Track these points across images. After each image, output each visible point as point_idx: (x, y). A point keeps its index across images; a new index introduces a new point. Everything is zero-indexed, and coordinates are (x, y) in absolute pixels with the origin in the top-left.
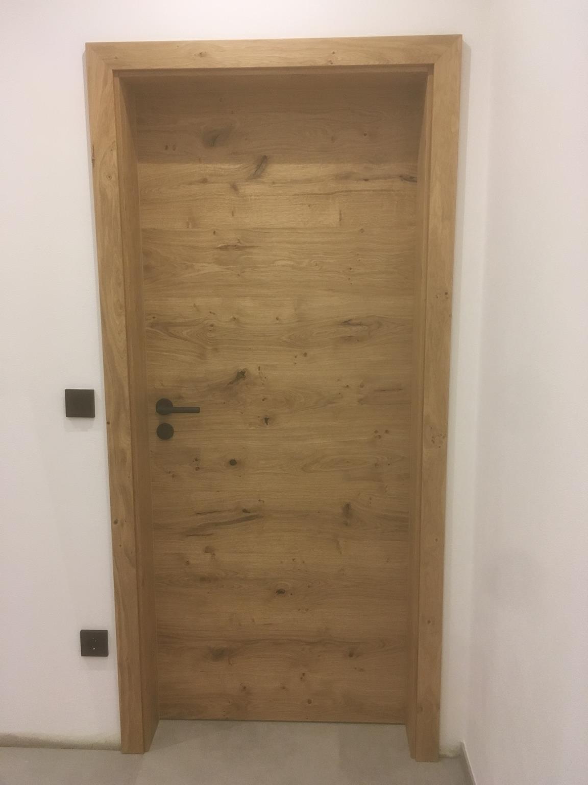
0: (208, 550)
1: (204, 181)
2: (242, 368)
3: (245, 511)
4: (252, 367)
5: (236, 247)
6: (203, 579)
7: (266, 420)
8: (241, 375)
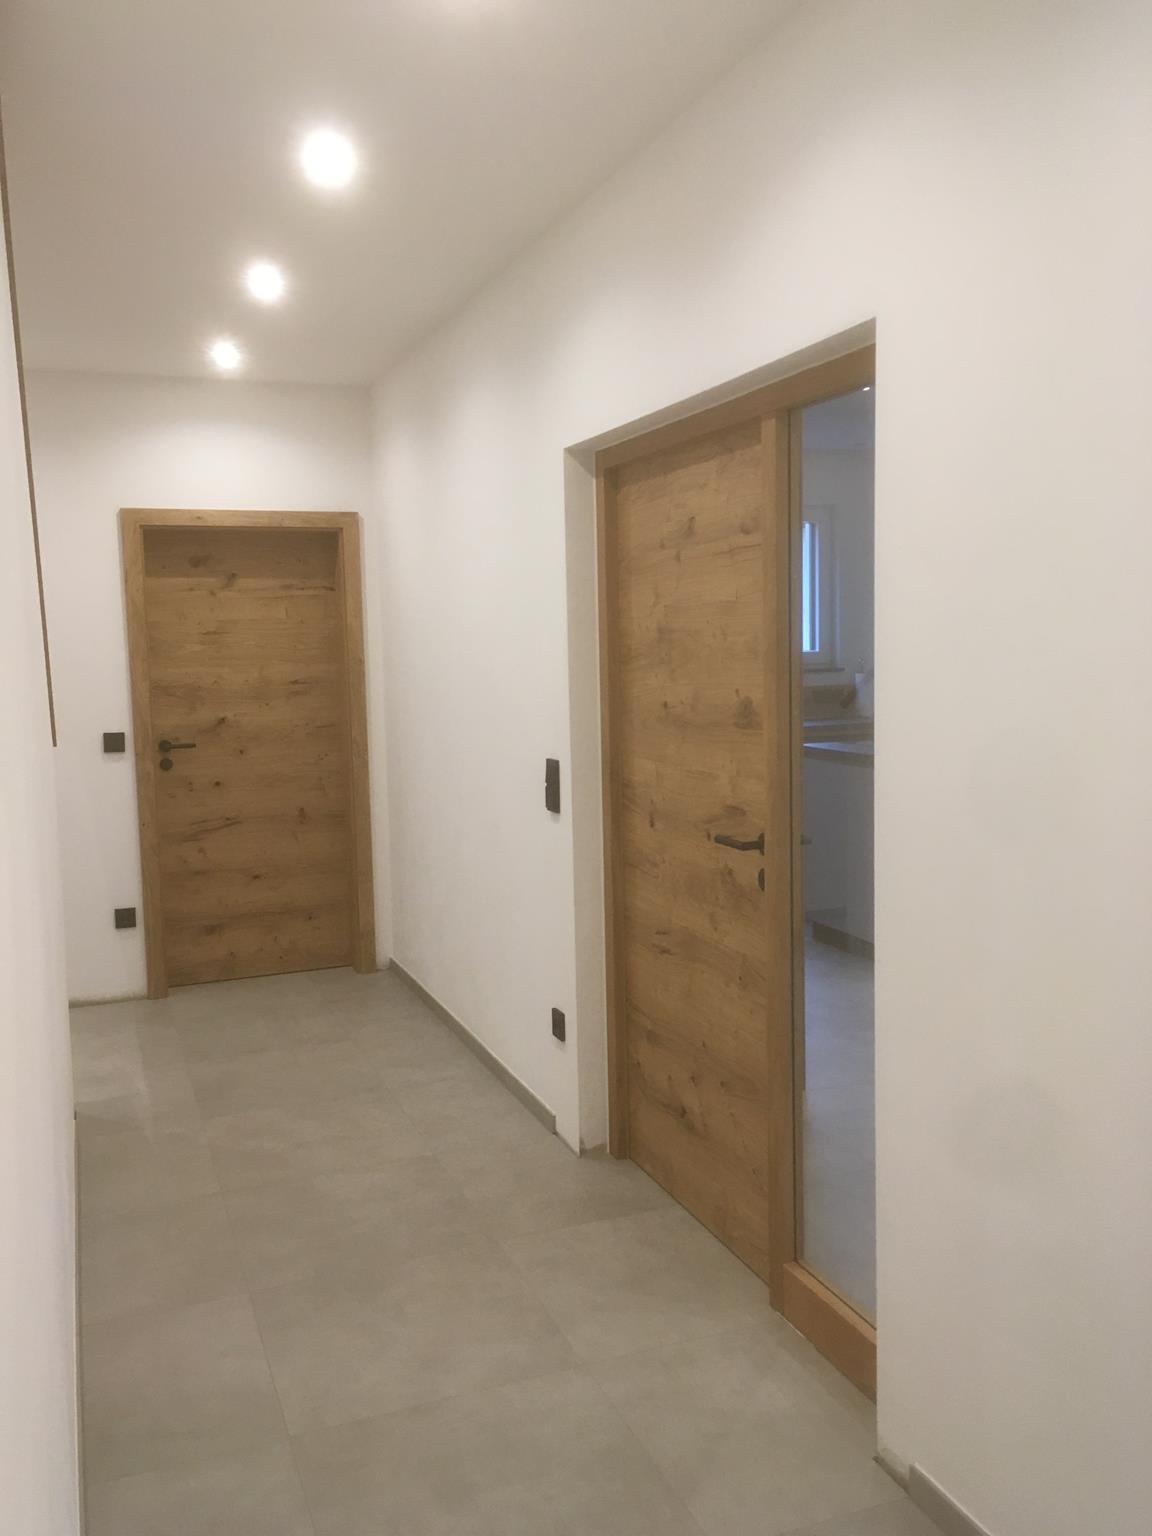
0: (201, 850)
1: (191, 589)
2: (222, 715)
3: (228, 819)
4: (230, 716)
5: (215, 633)
6: (197, 873)
7: (241, 752)
8: (223, 720)
